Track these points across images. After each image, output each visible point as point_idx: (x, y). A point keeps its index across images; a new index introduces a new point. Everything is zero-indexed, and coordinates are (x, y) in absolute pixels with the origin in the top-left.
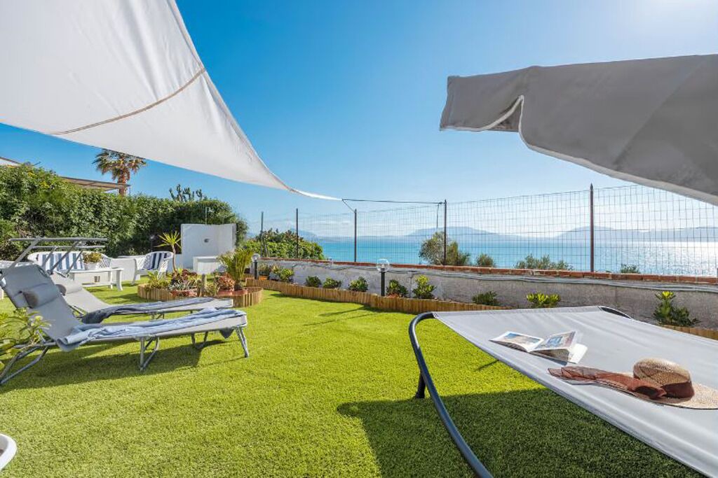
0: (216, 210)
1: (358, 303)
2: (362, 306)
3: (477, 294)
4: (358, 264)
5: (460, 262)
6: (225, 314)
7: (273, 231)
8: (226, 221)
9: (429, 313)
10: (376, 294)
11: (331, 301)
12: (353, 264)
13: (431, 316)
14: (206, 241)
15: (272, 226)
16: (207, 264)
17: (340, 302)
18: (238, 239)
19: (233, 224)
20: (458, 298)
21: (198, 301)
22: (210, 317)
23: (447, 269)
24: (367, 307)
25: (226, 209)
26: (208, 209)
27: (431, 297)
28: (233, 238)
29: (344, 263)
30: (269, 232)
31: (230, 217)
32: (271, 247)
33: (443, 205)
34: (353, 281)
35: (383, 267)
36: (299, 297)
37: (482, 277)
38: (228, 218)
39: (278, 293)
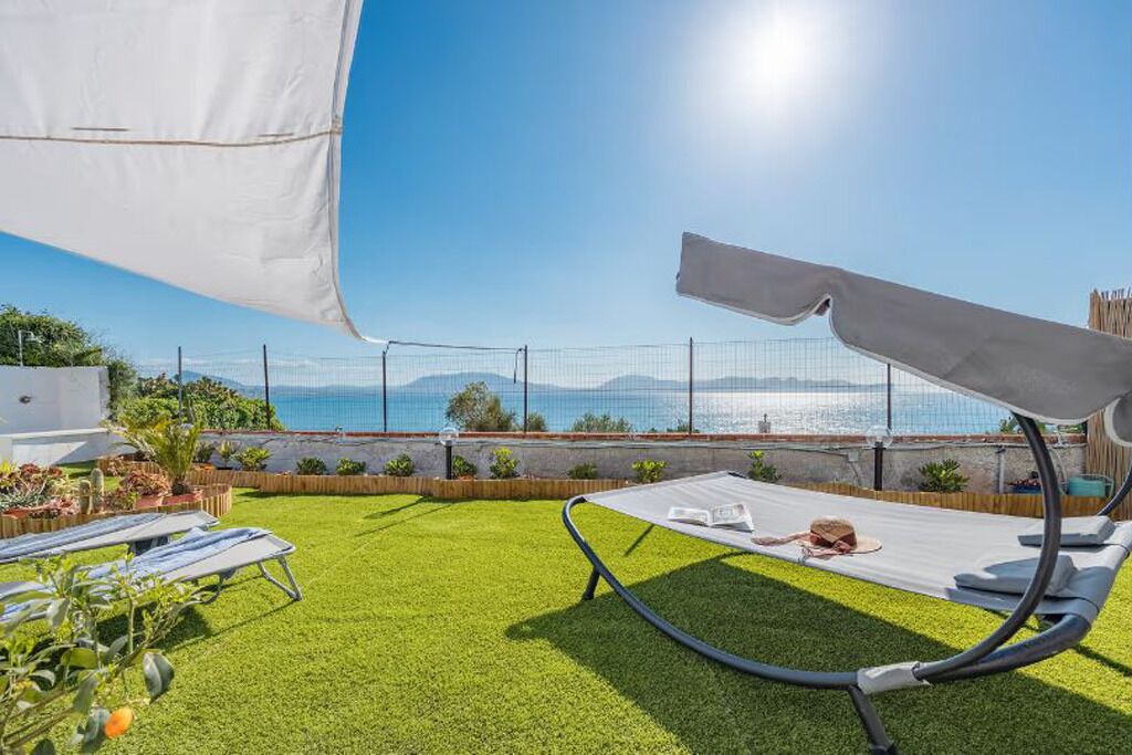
0: (49, 337)
1: (410, 493)
2: (418, 498)
3: (572, 468)
4: (392, 435)
5: (503, 426)
6: (233, 536)
7: (167, 378)
8: (80, 360)
9: (580, 497)
10: (439, 476)
11: (365, 495)
12: (382, 435)
13: (582, 501)
14: (24, 400)
15: (163, 369)
16: (40, 447)
17: (378, 494)
18: (113, 398)
19: (101, 368)
20: (545, 474)
21: (133, 523)
22: (202, 547)
23: (530, 437)
24: (427, 496)
25: (76, 336)
26: (26, 336)
27: (514, 475)
28: (102, 396)
29: (367, 435)
30: (158, 380)
31: (89, 353)
32: (167, 407)
33: (523, 352)
34: (391, 460)
35: (449, 438)
36: (301, 494)
37: (575, 445)
38: (83, 355)
39: (252, 490)
